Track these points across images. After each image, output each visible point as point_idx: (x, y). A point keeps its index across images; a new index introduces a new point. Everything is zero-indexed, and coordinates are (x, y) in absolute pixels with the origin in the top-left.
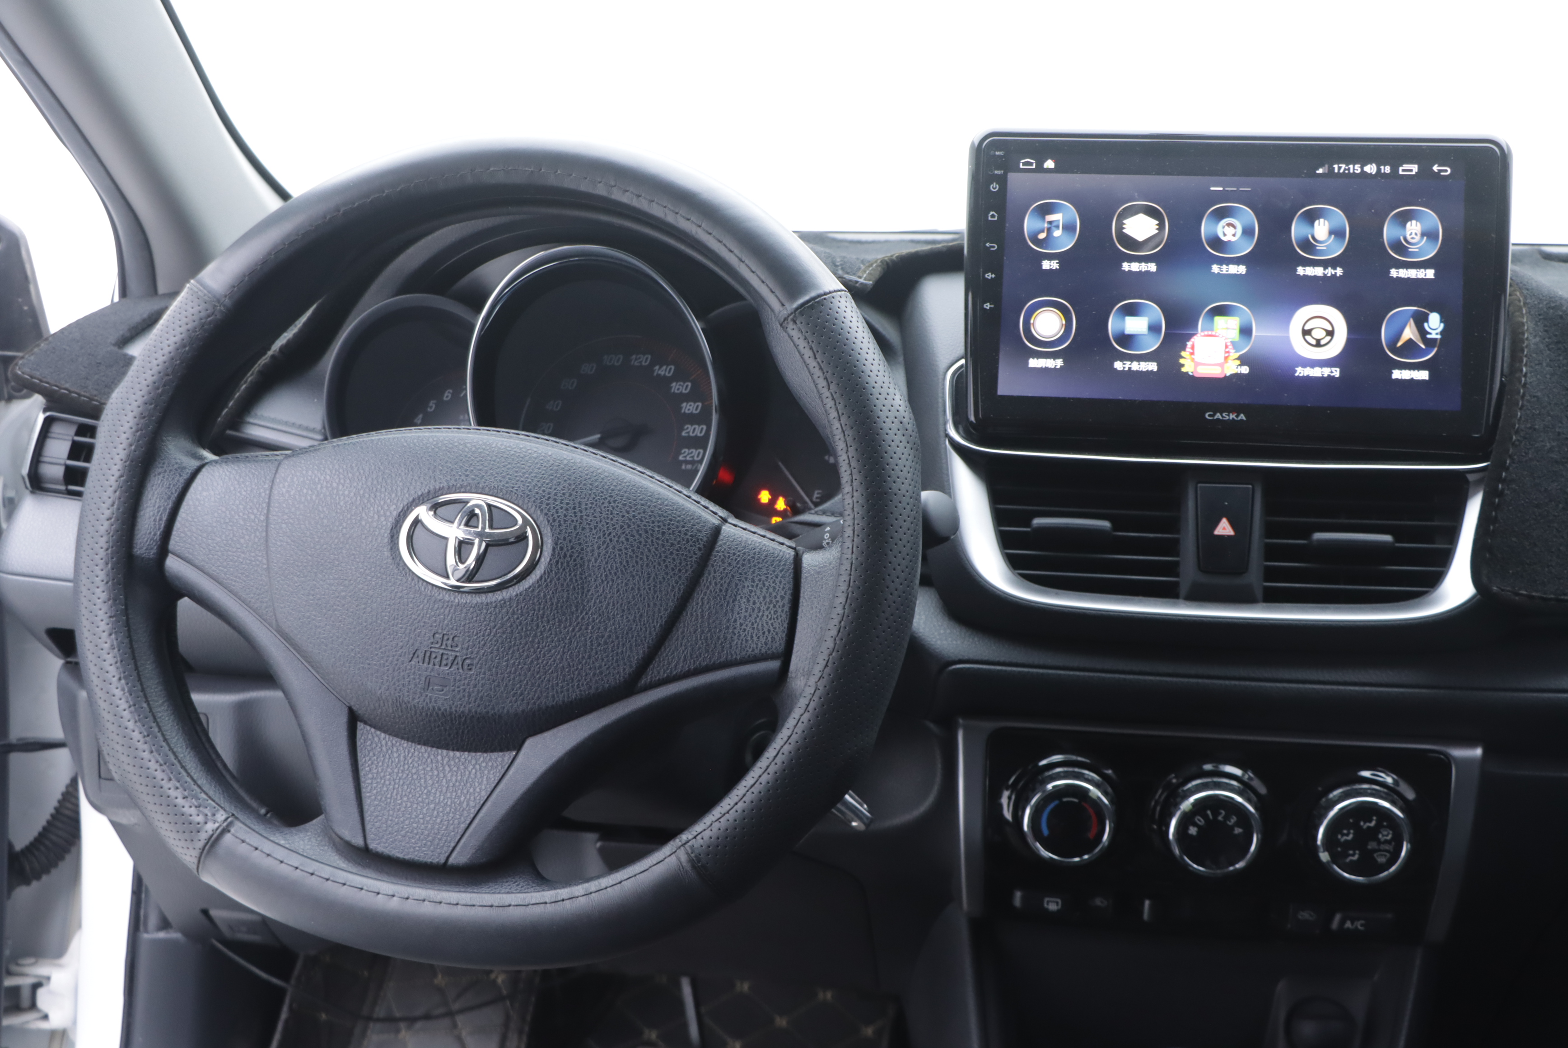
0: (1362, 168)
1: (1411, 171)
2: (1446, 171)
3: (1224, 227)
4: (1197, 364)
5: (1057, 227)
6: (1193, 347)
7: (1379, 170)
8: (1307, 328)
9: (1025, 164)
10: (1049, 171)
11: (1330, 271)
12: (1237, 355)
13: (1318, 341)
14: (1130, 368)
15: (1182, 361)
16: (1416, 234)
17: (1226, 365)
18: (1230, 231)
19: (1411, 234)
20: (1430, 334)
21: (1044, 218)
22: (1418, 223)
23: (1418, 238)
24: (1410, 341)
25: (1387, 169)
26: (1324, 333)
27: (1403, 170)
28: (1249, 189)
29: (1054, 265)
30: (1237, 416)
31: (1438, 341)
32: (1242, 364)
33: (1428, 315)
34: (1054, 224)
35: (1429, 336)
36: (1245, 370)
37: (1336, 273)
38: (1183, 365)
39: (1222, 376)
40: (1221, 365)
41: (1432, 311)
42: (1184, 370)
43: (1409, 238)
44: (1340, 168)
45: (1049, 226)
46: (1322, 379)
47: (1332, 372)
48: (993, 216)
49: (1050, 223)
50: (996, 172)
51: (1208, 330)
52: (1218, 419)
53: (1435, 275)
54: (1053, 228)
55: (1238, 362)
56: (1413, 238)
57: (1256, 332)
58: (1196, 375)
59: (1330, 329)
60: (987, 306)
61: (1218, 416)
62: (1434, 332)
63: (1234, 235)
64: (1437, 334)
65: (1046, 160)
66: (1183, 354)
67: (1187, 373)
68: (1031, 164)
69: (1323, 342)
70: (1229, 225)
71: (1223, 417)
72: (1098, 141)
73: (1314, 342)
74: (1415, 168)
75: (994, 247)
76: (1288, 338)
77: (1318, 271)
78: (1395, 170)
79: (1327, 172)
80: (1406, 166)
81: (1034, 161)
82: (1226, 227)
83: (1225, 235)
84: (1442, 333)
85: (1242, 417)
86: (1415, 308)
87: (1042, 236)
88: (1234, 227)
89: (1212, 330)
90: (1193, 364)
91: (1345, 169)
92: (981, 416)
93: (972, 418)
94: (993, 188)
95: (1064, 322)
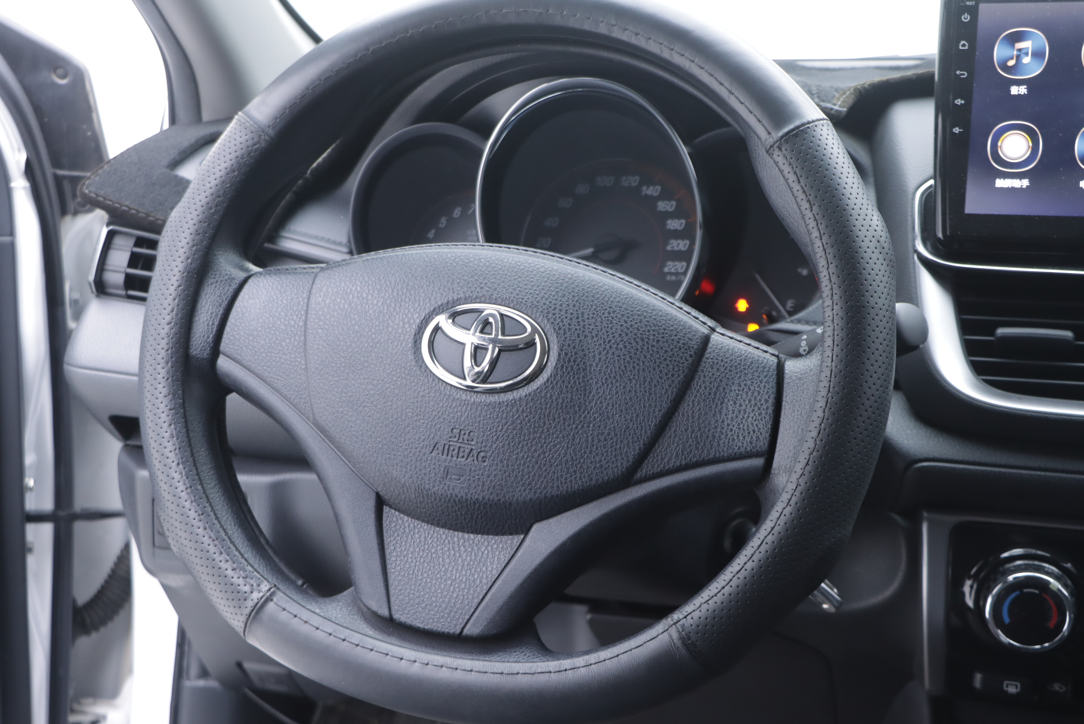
5: (1027, 54)
21: (1014, 46)
29: (1023, 90)
34: (1023, 51)
45: (1019, 53)
48: (964, 45)
49: (1020, 50)
50: (968, 3)
54: (1022, 55)
60: (957, 130)
75: (964, 74)
87: (1011, 63)
92: (948, 233)
93: (940, 235)
94: (965, 18)
95: (1031, 144)
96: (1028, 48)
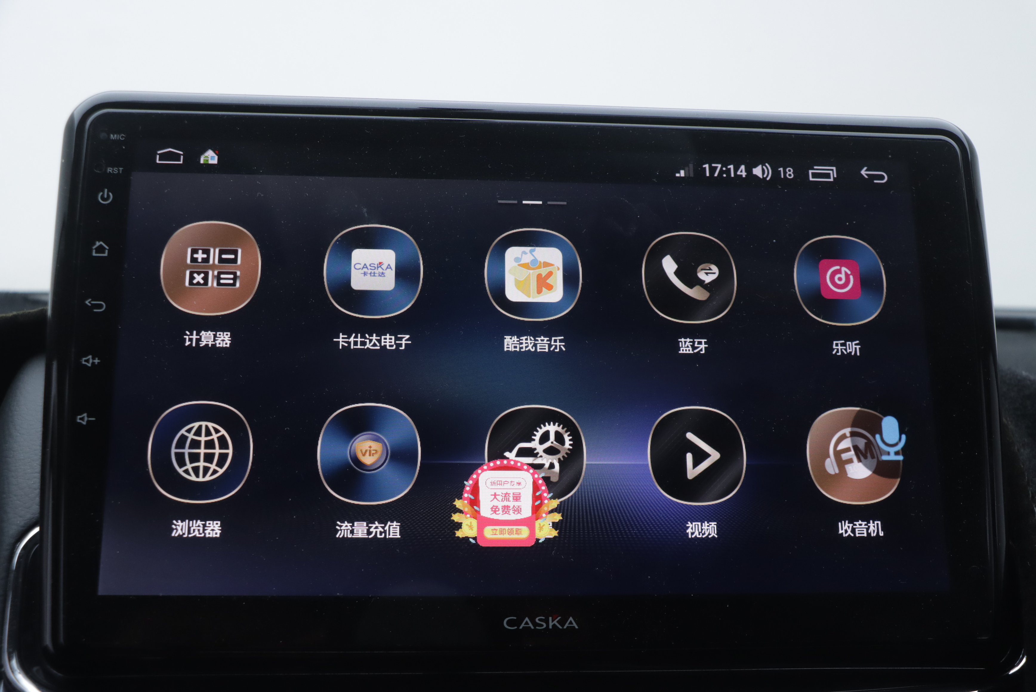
0: (749, 170)
1: (828, 176)
2: (882, 177)
4: (484, 522)
7: (776, 173)
9: (162, 157)
10: (208, 167)
12: (555, 504)
15: (456, 517)
17: (538, 523)
20: (888, 453)
22: (846, 263)
25: (790, 173)
27: (814, 175)
28: (565, 203)
30: (562, 623)
32: (563, 522)
33: (881, 420)
35: (884, 458)
38: (459, 526)
39: (531, 543)
40: (529, 523)
41: (885, 415)
42: (460, 534)
44: (713, 170)
48: (100, 249)
50: (110, 170)
52: (527, 629)
55: (557, 517)
58: (482, 544)
60: (83, 419)
61: (527, 622)
64: (897, 453)
65: (205, 151)
66: (458, 504)
67: (466, 539)
68: (176, 157)
71: (535, 624)
72: (298, 118)
74: (833, 172)
75: (100, 306)
78: (801, 174)
79: (692, 175)
80: (819, 169)
81: (181, 153)
84: (904, 451)
85: (571, 622)
86: (858, 409)
90: (474, 522)
91: (721, 172)
92: (61, 639)
93: (48, 641)
94: (103, 198)
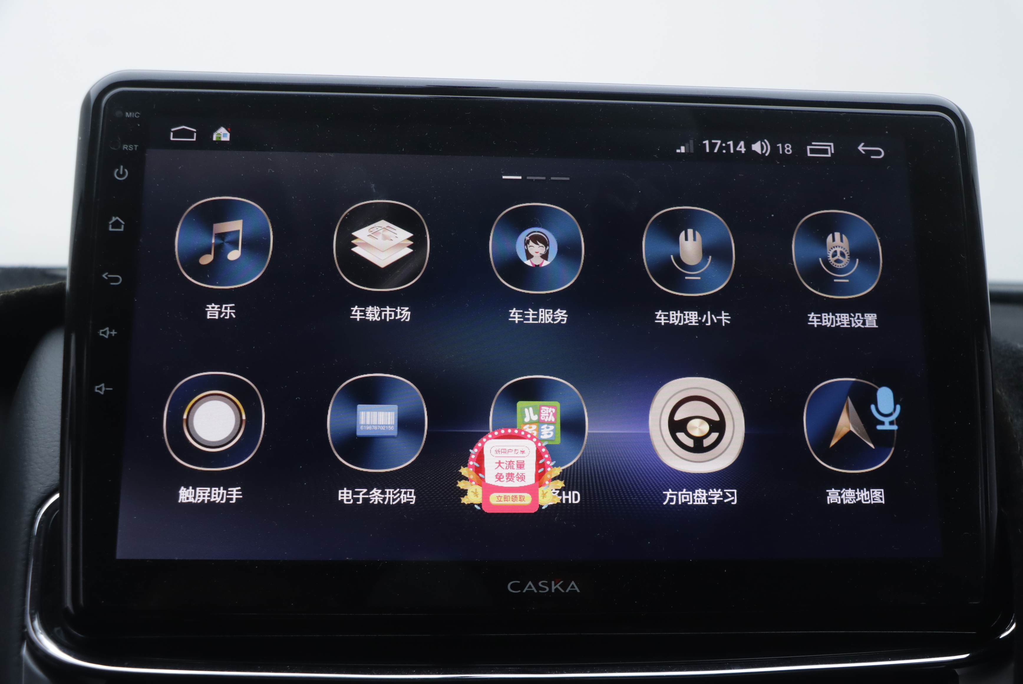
0: (748, 147)
1: (825, 151)
2: (879, 153)
3: (527, 243)
4: (489, 490)
5: (235, 245)
6: (480, 458)
7: (774, 149)
8: (678, 417)
9: (178, 134)
10: (221, 144)
11: (709, 318)
12: (557, 471)
13: (698, 441)
14: (366, 500)
15: (462, 485)
16: (842, 254)
17: (541, 490)
18: (536, 249)
19: (834, 255)
20: (882, 423)
21: (210, 229)
22: (844, 237)
23: (846, 261)
24: (850, 434)
25: (788, 149)
26: (706, 428)
27: (812, 151)
28: (568, 179)
29: (228, 311)
30: (564, 586)
31: (896, 432)
32: (566, 489)
33: (876, 390)
34: (229, 238)
35: (879, 427)
36: (574, 498)
37: (721, 320)
38: (464, 493)
39: (535, 510)
40: (532, 490)
41: (881, 386)
42: (465, 500)
43: (832, 260)
44: (712, 146)
45: (220, 241)
46: (709, 508)
47: (725, 496)
48: (117, 224)
49: (221, 236)
50: (125, 147)
51: (506, 428)
52: (530, 592)
53: (878, 322)
54: (227, 246)
55: (560, 484)
56: (838, 261)
57: (589, 430)
58: (488, 510)
59: (716, 418)
60: (101, 389)
61: (530, 586)
62: (887, 420)
63: (545, 257)
64: (891, 423)
65: (217, 128)
66: (464, 471)
67: (472, 505)
68: (190, 134)
69: (707, 442)
70: (536, 239)
71: (538, 588)
72: (308, 95)
73: (690, 443)
74: (830, 148)
75: (117, 280)
76: (647, 437)
77: (692, 318)
78: (799, 149)
79: (692, 151)
80: (817, 145)
81: (195, 130)
82: (531, 243)
83: (529, 256)
84: (898, 421)
85: (573, 586)
86: (853, 380)
87: (207, 259)
88: (546, 243)
89: (514, 427)
90: (479, 489)
91: (721, 148)
92: (82, 602)
93: (68, 603)
94: (119, 174)
95: (244, 417)
96: (238, 231)
